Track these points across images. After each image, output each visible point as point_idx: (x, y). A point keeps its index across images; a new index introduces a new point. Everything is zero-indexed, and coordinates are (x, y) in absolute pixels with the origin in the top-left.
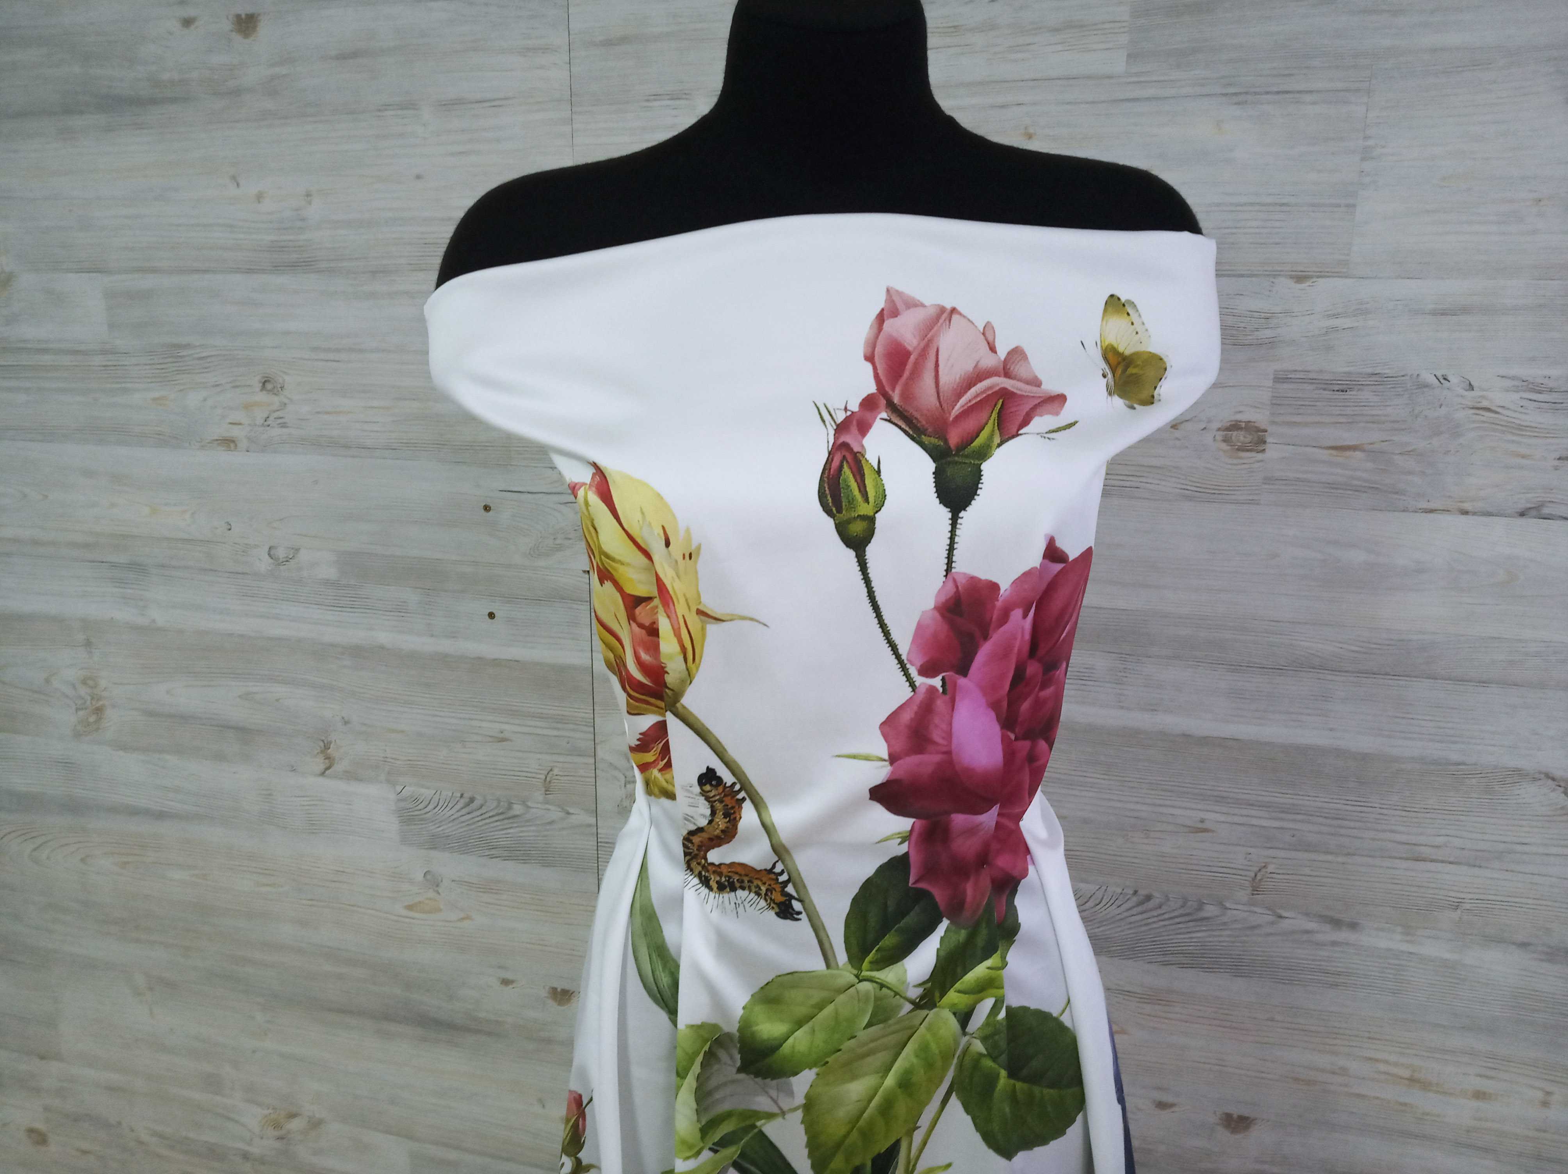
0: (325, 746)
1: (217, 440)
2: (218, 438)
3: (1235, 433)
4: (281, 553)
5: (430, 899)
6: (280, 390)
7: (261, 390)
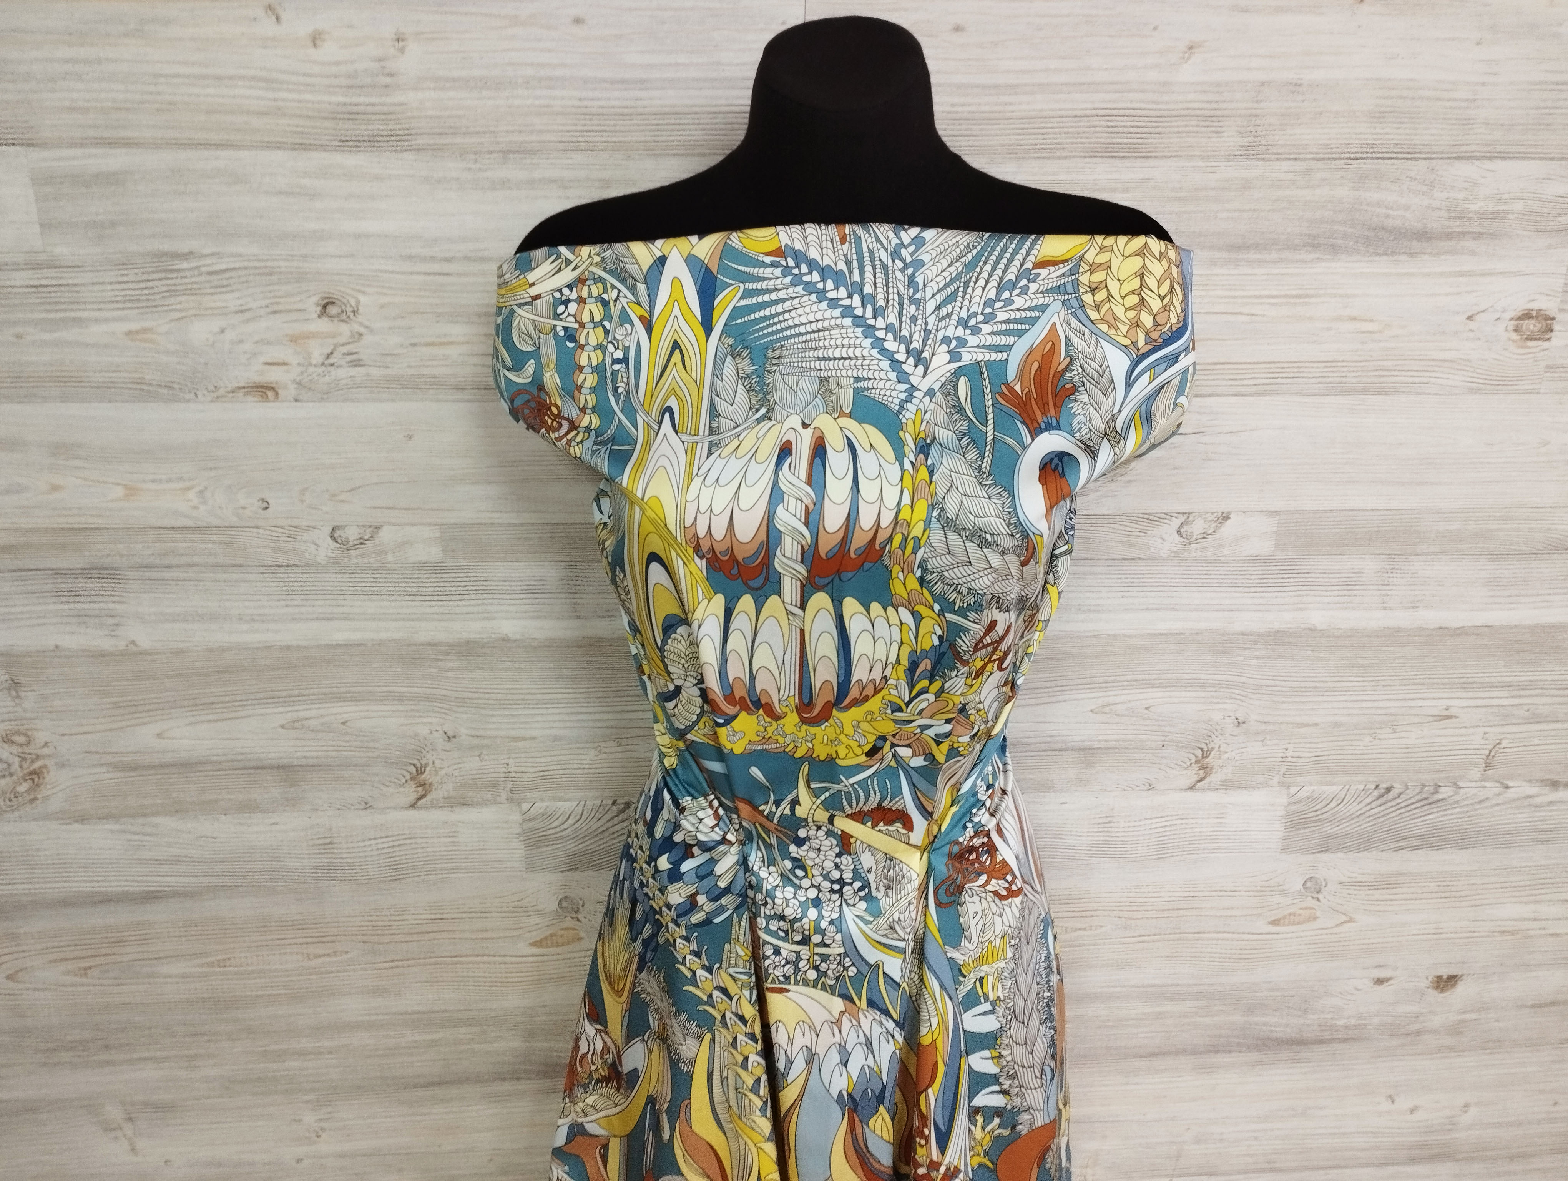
0: (417, 771)
1: (244, 388)
2: (246, 385)
3: (1527, 322)
4: (352, 534)
5: (567, 929)
6: (352, 315)
7: (319, 317)
